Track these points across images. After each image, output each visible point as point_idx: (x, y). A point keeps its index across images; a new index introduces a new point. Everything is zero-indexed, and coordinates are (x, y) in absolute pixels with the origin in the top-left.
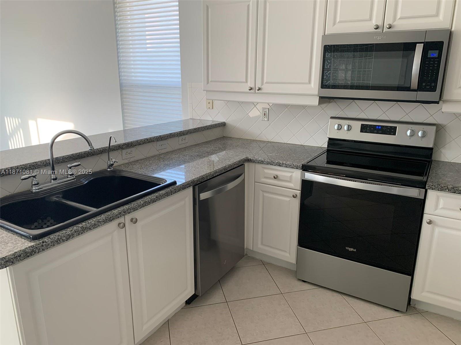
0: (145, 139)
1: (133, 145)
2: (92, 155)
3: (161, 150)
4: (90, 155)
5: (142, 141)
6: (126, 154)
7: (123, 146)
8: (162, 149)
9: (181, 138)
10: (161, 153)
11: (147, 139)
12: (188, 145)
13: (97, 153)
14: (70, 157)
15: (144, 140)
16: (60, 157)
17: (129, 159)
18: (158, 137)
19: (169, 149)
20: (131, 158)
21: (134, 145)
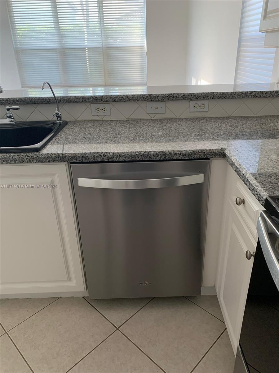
0: (124, 95)
1: (103, 100)
2: (47, 102)
3: (155, 114)
4: (44, 102)
5: (119, 97)
6: (97, 109)
7: (88, 98)
8: (157, 114)
9: (193, 103)
10: (154, 118)
11: (127, 96)
12: (207, 115)
13: (53, 101)
14: (22, 100)
15: (121, 96)
16: (12, 98)
17: (102, 117)
18: (145, 96)
19: (169, 115)
20: (105, 115)
21: (105, 101)
